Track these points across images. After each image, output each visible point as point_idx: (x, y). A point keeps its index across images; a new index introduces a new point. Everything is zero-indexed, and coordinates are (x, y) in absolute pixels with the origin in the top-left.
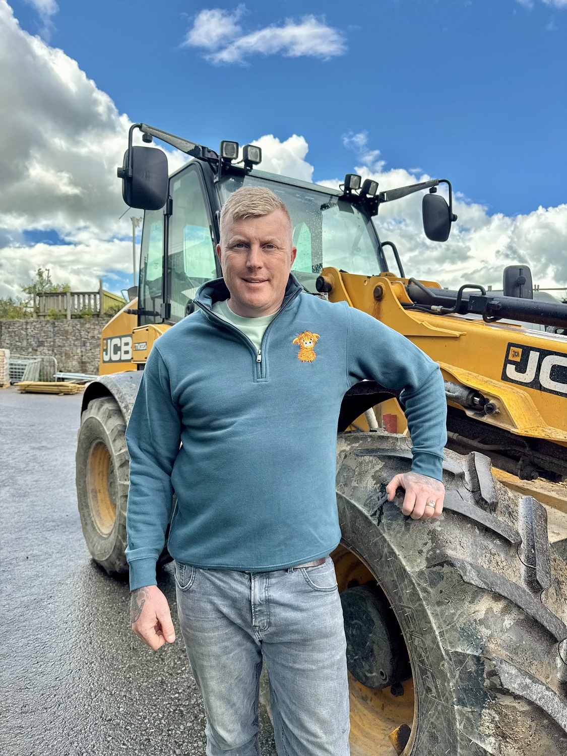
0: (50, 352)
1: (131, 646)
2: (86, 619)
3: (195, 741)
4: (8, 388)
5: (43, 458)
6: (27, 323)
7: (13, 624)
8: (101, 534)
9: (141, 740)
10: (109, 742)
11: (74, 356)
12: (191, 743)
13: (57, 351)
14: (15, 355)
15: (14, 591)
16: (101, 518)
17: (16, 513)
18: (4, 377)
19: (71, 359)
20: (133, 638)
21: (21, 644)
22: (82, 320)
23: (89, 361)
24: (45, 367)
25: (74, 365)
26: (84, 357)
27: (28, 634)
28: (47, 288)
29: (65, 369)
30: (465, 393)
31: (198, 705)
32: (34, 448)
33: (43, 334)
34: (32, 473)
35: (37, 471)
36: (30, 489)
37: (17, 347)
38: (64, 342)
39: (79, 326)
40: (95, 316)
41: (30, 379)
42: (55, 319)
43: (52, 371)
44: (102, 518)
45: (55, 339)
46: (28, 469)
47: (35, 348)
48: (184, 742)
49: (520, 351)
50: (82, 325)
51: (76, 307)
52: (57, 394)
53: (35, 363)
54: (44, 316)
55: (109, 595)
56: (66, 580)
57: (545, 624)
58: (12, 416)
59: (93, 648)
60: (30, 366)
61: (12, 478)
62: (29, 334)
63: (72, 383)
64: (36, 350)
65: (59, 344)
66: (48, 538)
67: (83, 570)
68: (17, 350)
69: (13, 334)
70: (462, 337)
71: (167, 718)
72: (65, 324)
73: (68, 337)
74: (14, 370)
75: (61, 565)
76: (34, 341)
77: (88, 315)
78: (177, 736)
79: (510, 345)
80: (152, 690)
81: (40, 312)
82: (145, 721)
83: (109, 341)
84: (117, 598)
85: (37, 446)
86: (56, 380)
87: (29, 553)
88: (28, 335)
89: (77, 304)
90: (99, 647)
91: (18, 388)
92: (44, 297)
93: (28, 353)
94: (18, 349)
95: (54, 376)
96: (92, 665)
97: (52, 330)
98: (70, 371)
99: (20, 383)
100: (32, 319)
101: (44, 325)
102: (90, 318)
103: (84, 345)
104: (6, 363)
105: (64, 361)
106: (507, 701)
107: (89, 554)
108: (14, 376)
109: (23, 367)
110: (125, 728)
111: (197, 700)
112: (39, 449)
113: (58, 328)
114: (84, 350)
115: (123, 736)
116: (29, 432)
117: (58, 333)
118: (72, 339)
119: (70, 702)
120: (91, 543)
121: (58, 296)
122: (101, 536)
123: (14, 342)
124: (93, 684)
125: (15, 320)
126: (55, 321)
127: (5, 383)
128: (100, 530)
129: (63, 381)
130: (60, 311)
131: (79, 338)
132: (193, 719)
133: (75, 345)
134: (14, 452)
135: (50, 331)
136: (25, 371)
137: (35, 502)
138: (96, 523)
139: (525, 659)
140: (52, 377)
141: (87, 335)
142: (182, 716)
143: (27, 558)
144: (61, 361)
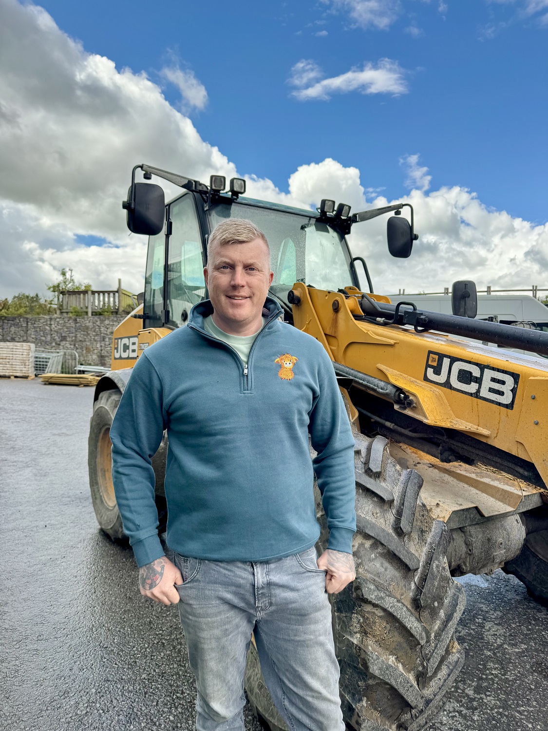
0: (72, 346)
1: (128, 596)
2: (92, 574)
3: (172, 664)
4: (33, 379)
5: (62, 443)
6: (51, 319)
7: (33, 577)
8: (108, 507)
9: (129, 662)
10: (104, 662)
11: (94, 350)
12: (168, 665)
13: (79, 346)
14: (40, 349)
15: (34, 552)
16: (108, 493)
17: (37, 490)
18: (30, 369)
19: (91, 353)
20: (130, 589)
21: (38, 592)
22: (102, 317)
23: (108, 355)
24: (67, 361)
25: (94, 358)
26: (103, 352)
27: (44, 585)
28: (70, 286)
29: (86, 363)
30: (394, 390)
31: (177, 639)
32: (54, 435)
33: (66, 330)
34: (52, 456)
35: (56, 455)
36: (50, 470)
37: (41, 342)
38: (85, 337)
39: (99, 322)
40: (114, 313)
41: (53, 371)
42: (77, 316)
43: (73, 364)
44: (110, 493)
45: (77, 335)
46: (48, 452)
47: (59, 343)
48: (163, 664)
49: (437, 357)
50: (102, 321)
51: (97, 304)
52: (77, 385)
53: (58, 356)
54: (67, 313)
55: (113, 557)
56: (77, 544)
57: (402, 557)
58: (35, 406)
59: (97, 596)
60: (54, 359)
61: (34, 460)
62: (53, 329)
63: (92, 375)
64: (59, 345)
65: (81, 339)
66: (64, 510)
67: (92, 537)
68: (41, 344)
69: (38, 329)
70: (396, 345)
71: (151, 647)
72: (86, 321)
73: (89, 332)
74: (38, 363)
75: (74, 533)
76: (57, 336)
77: (107, 312)
78: (158, 660)
79: (430, 352)
80: (141, 628)
81: (63, 309)
82: (134, 649)
83: (120, 340)
84: (119, 559)
85: (57, 433)
86: (77, 373)
87: (47, 523)
88: (51, 330)
89: (98, 302)
90: (102, 595)
91: (41, 380)
92: (67, 295)
93: (52, 347)
94: (43, 343)
95: (75, 368)
96: (95, 608)
97: (74, 326)
98: (90, 365)
99: (43, 375)
100: (55, 316)
101: (67, 321)
102: (109, 315)
103: (104, 340)
104: (32, 357)
105: (84, 354)
106: (368, 608)
107: (98, 524)
108: (38, 369)
109: (47, 360)
110: (118, 653)
111: (176, 636)
112: (59, 435)
113: (79, 324)
114: (103, 345)
115: (115, 658)
116: (51, 420)
117: (80, 329)
118: (92, 334)
119: (76, 634)
120: (100, 514)
121: (80, 294)
122: (108, 508)
123: (39, 336)
124: (95, 622)
125: (40, 316)
126: (76, 317)
127: (30, 375)
128: (106, 503)
129: (84, 374)
130: (82, 308)
131: (99, 333)
132: (172, 649)
133: (95, 340)
134: (36, 438)
135: (72, 327)
136: (49, 364)
137: (54, 481)
138: (104, 498)
139: (385, 580)
140: (73, 370)
141: (107, 331)
142: (163, 647)
143: (46, 526)
144: (82, 355)
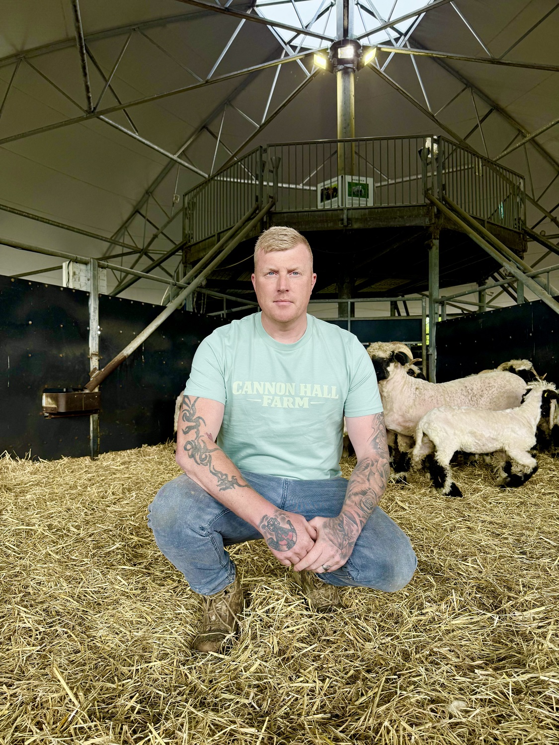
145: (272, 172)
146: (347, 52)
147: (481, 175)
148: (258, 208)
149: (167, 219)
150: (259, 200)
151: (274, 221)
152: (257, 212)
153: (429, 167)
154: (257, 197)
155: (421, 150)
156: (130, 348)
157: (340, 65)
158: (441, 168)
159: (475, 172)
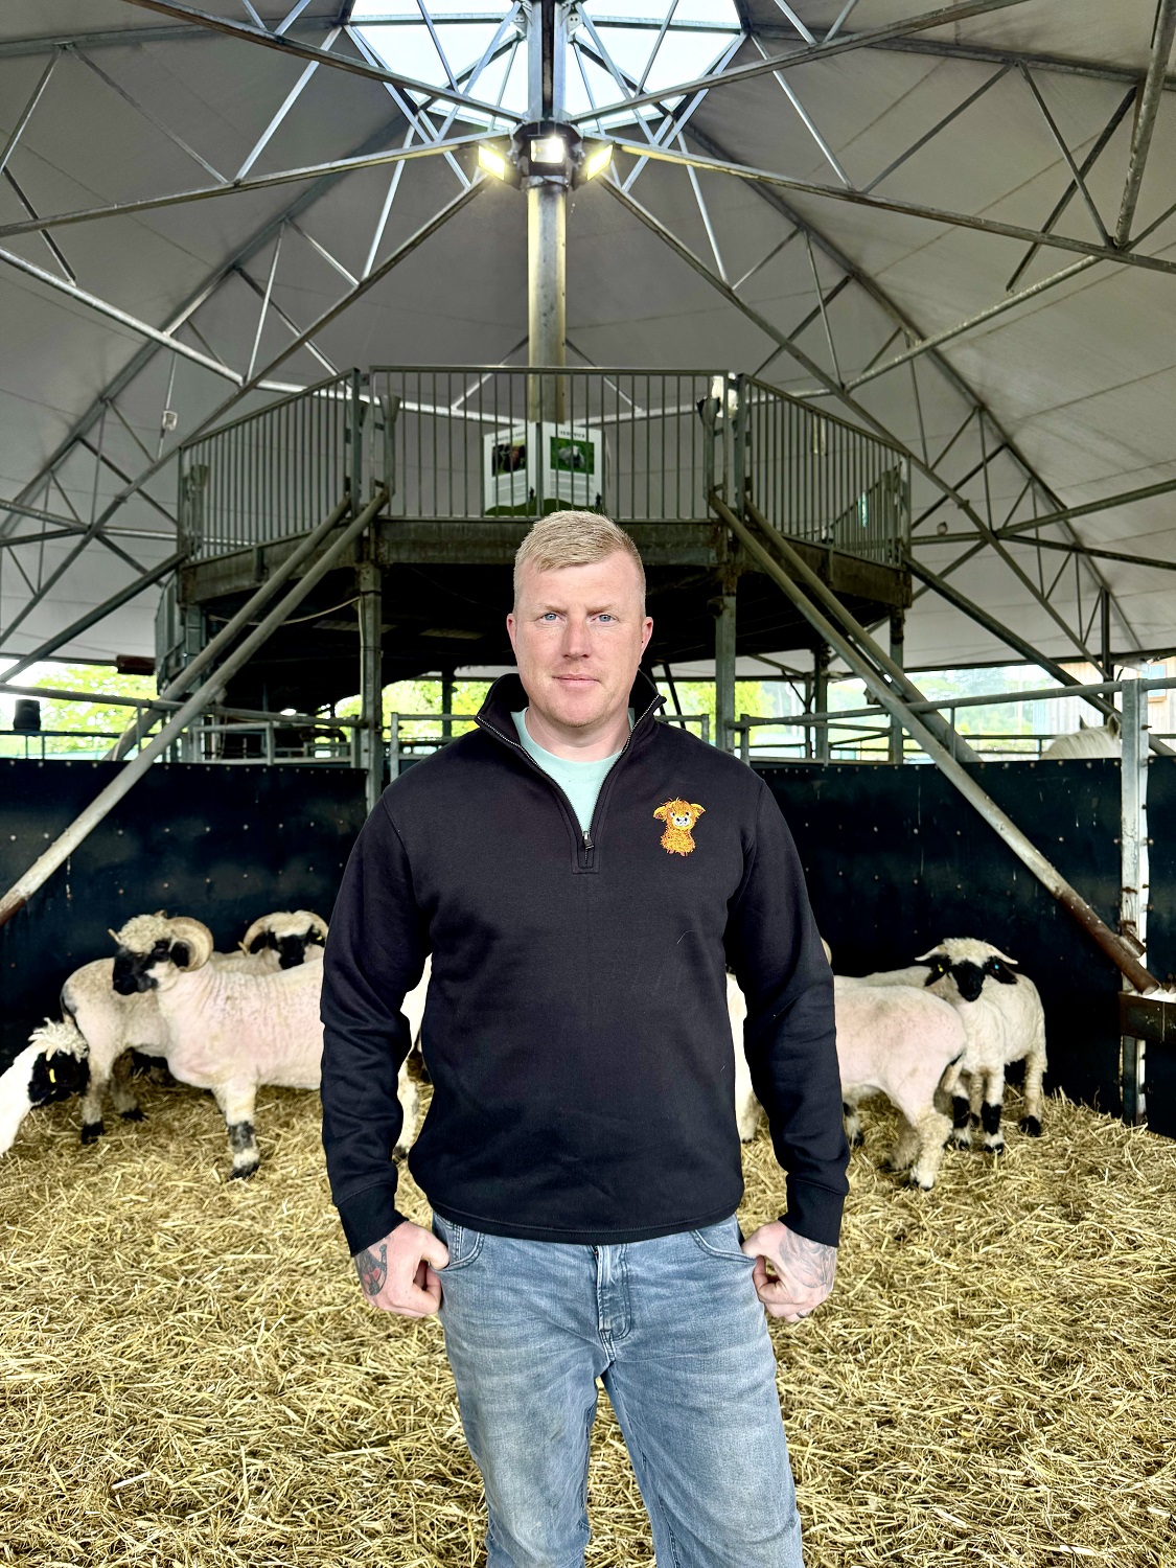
145: (382, 428)
146: (551, 149)
147: (823, 454)
148: (350, 508)
149: (147, 465)
150: (352, 488)
151: (387, 537)
152: (349, 515)
153: (719, 439)
154: (347, 481)
155: (703, 401)
156: (34, 876)
157: (535, 174)
158: (744, 443)
159: (812, 449)
